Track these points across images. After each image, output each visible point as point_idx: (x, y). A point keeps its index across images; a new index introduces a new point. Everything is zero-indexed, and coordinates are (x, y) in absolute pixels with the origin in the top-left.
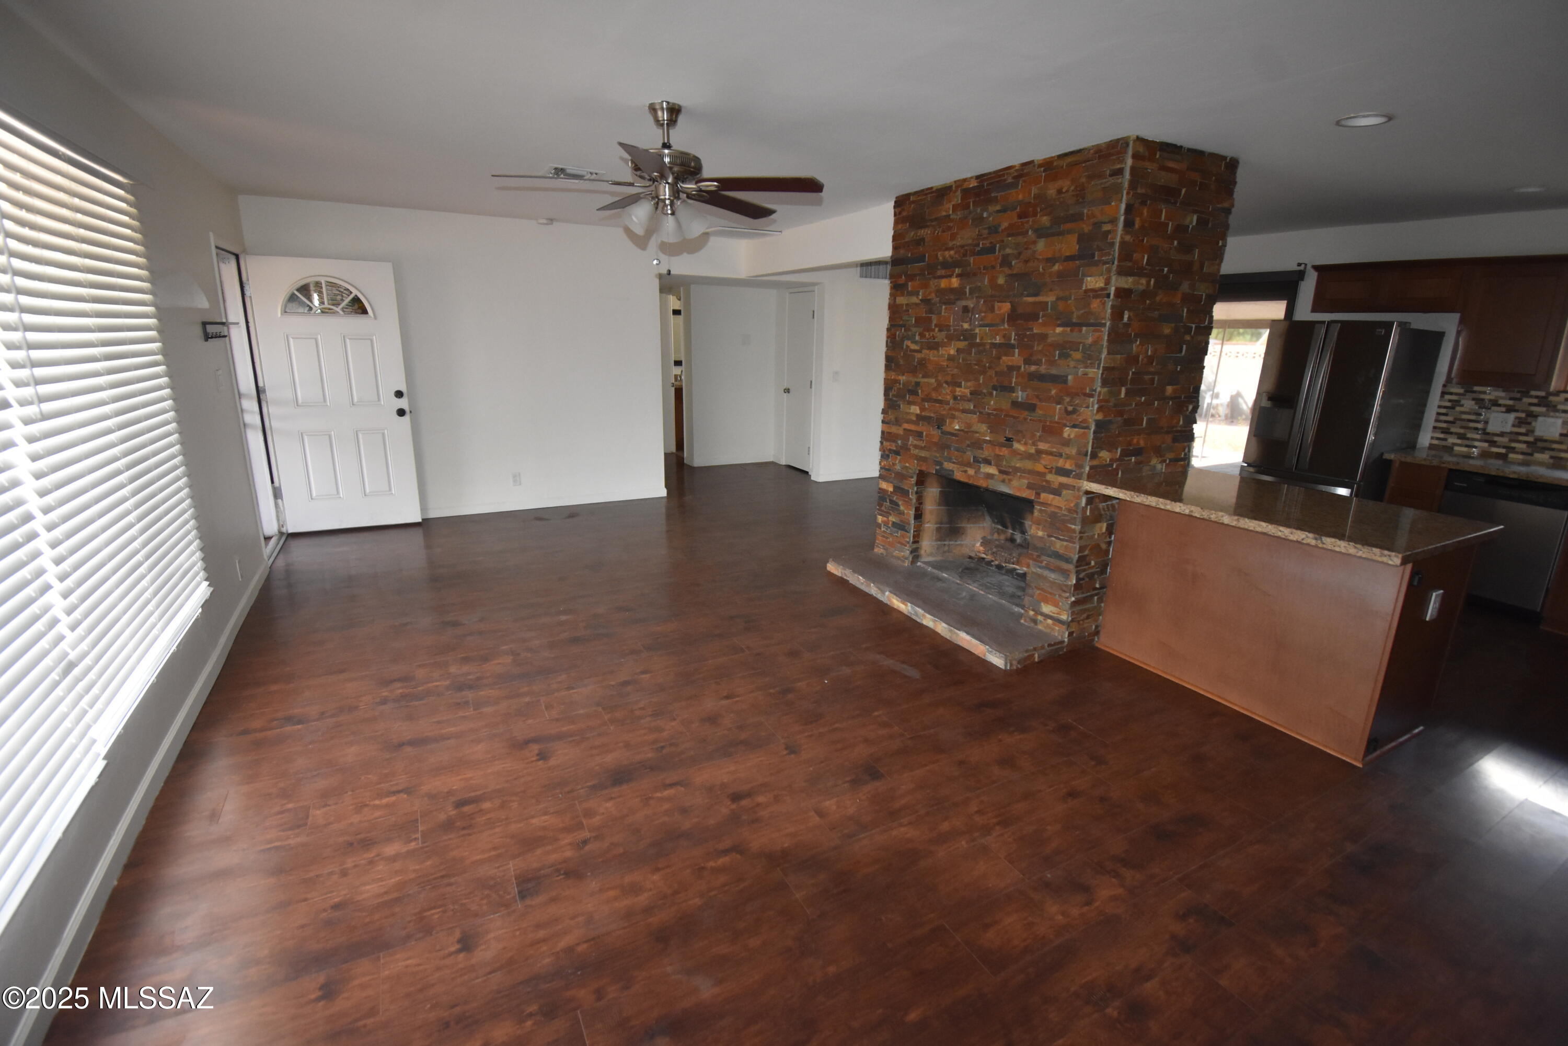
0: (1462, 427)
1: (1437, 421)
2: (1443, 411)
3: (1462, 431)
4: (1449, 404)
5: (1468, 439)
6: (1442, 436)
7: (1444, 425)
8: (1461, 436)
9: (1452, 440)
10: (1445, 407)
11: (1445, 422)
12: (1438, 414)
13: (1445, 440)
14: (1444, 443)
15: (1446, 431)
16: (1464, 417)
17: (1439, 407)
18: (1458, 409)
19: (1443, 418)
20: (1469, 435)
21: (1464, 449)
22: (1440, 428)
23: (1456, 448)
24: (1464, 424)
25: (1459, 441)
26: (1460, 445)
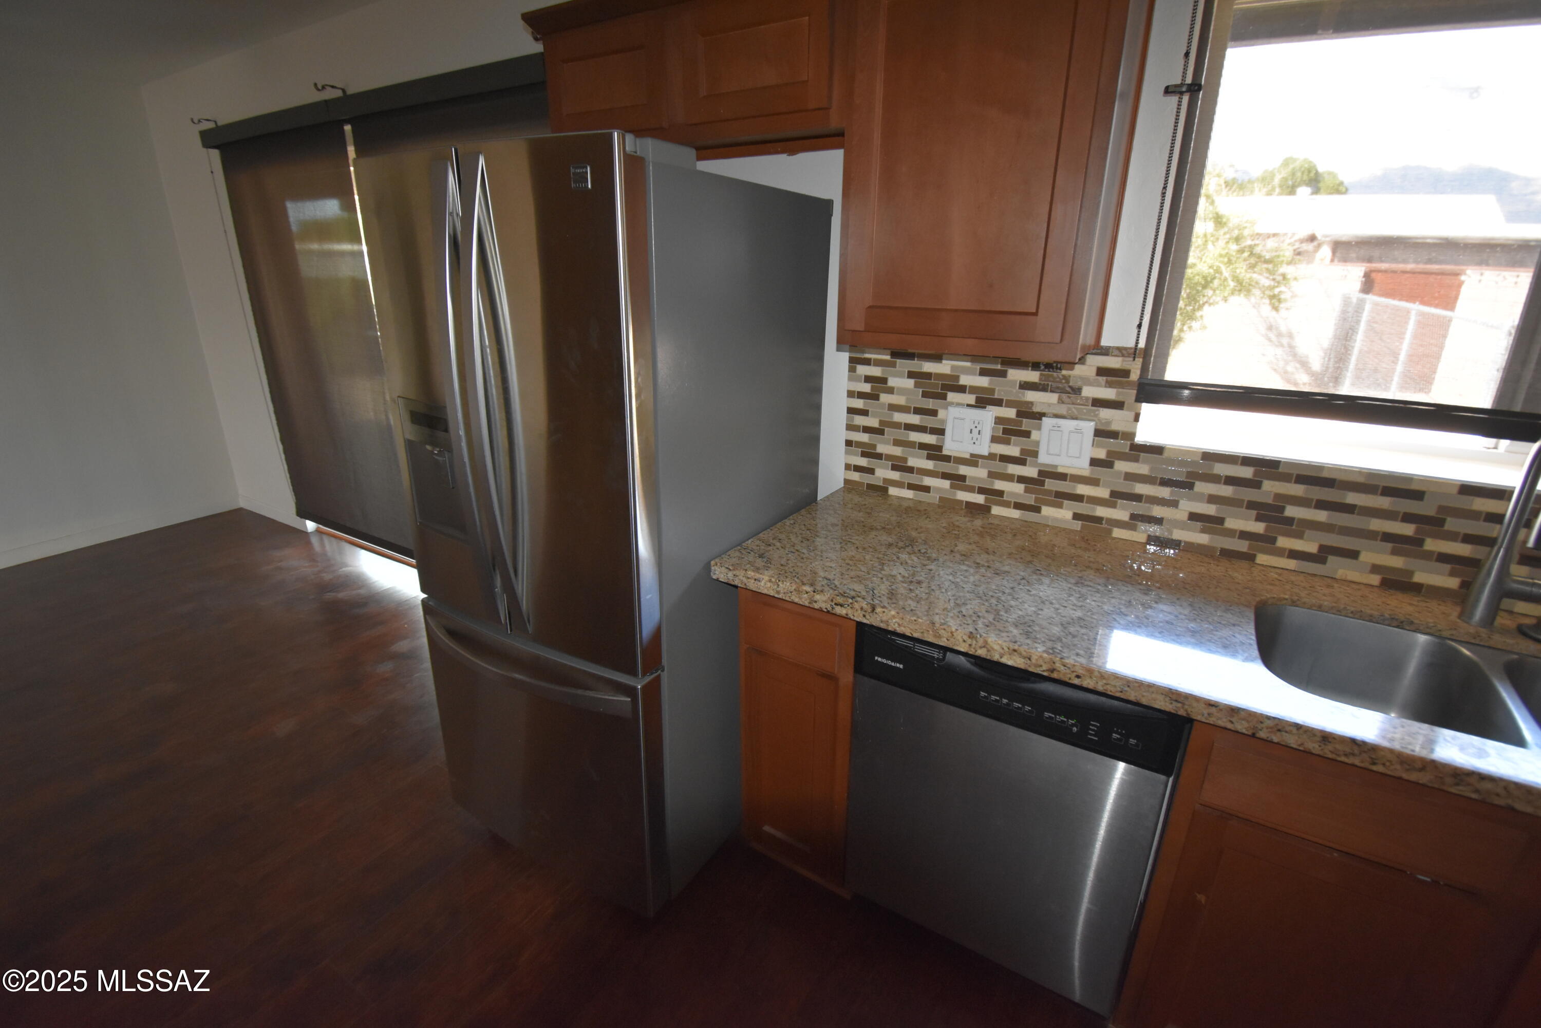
0: (897, 443)
1: (850, 427)
2: (859, 404)
3: (897, 451)
4: (866, 388)
5: (910, 470)
6: (863, 462)
7: (864, 438)
8: (899, 465)
9: (884, 473)
10: (861, 395)
11: (867, 430)
12: (851, 411)
13: (871, 471)
14: (867, 479)
15: (869, 452)
16: (899, 417)
17: (851, 394)
18: (885, 398)
19: (860, 420)
20: (912, 462)
21: (909, 494)
22: (859, 444)
23: (893, 491)
24: (901, 434)
25: (895, 475)
26: (898, 484)
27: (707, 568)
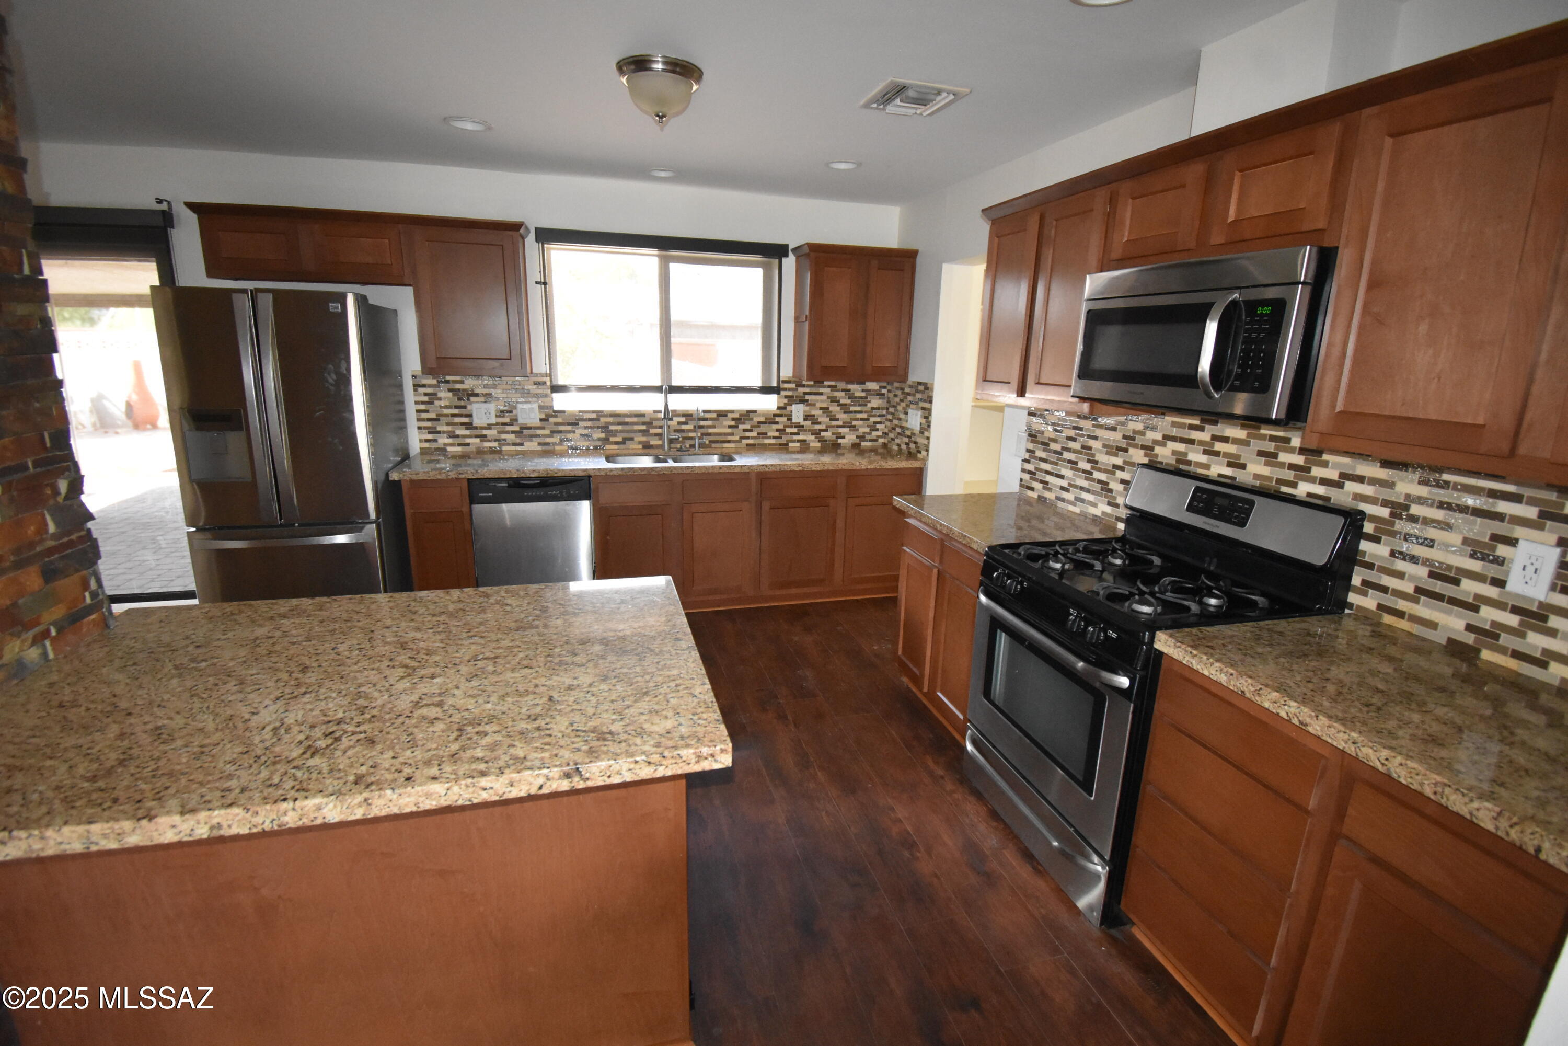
0: (448, 424)
1: (419, 420)
2: (423, 407)
3: (449, 428)
4: (426, 399)
5: (458, 436)
6: (430, 437)
7: (429, 424)
8: (453, 435)
9: (443, 440)
10: (423, 403)
11: (429, 420)
12: (418, 411)
13: (435, 441)
14: (434, 445)
15: (432, 431)
16: (446, 411)
17: (417, 403)
18: (437, 403)
19: (424, 416)
20: (458, 432)
21: (459, 449)
22: (425, 428)
23: (449, 449)
24: (449, 419)
25: (450, 441)
26: (452, 445)
27: (387, 475)
